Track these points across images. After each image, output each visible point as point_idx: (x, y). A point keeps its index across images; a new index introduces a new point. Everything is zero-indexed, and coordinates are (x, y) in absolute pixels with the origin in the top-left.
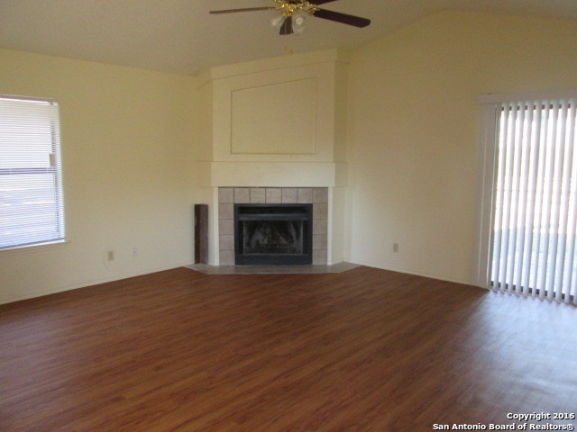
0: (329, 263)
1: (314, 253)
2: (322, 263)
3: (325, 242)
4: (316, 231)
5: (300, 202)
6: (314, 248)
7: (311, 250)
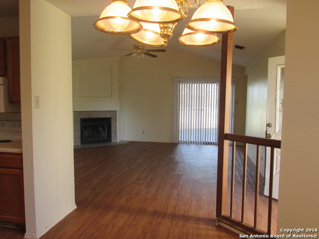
0: (118, 141)
1: (112, 138)
2: (115, 141)
3: (116, 133)
4: (113, 128)
5: (106, 117)
6: (112, 135)
7: (111, 136)
